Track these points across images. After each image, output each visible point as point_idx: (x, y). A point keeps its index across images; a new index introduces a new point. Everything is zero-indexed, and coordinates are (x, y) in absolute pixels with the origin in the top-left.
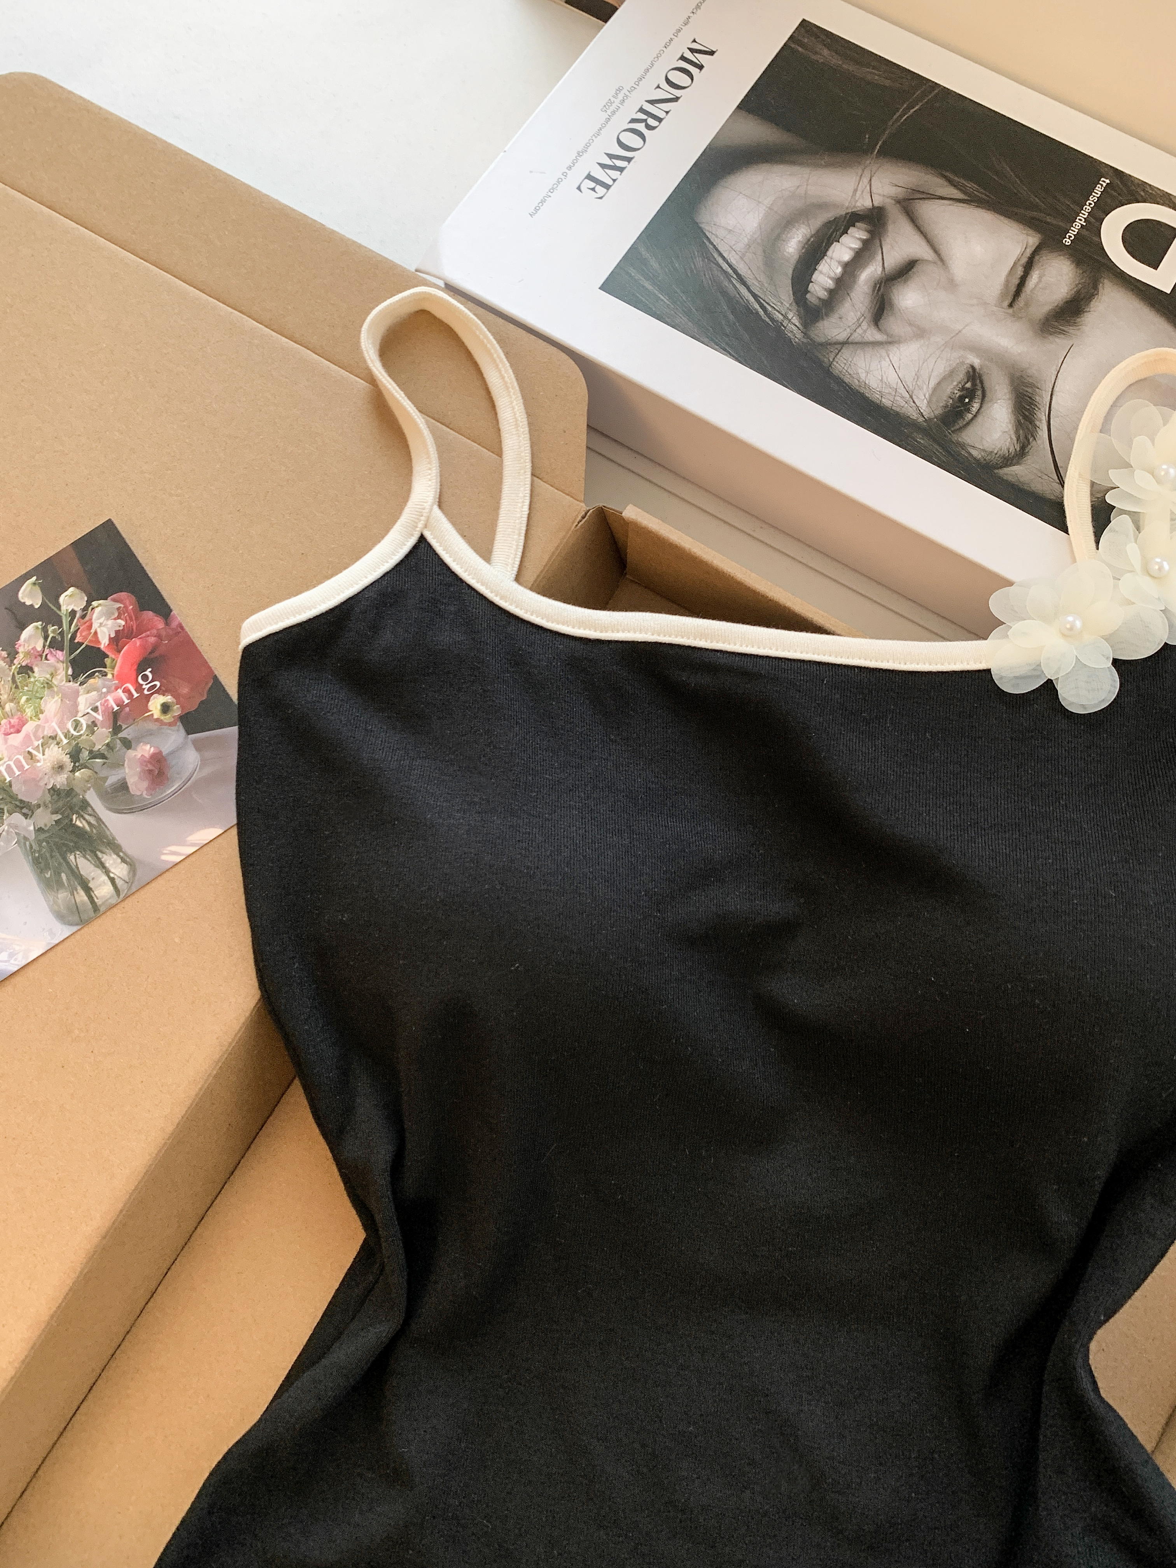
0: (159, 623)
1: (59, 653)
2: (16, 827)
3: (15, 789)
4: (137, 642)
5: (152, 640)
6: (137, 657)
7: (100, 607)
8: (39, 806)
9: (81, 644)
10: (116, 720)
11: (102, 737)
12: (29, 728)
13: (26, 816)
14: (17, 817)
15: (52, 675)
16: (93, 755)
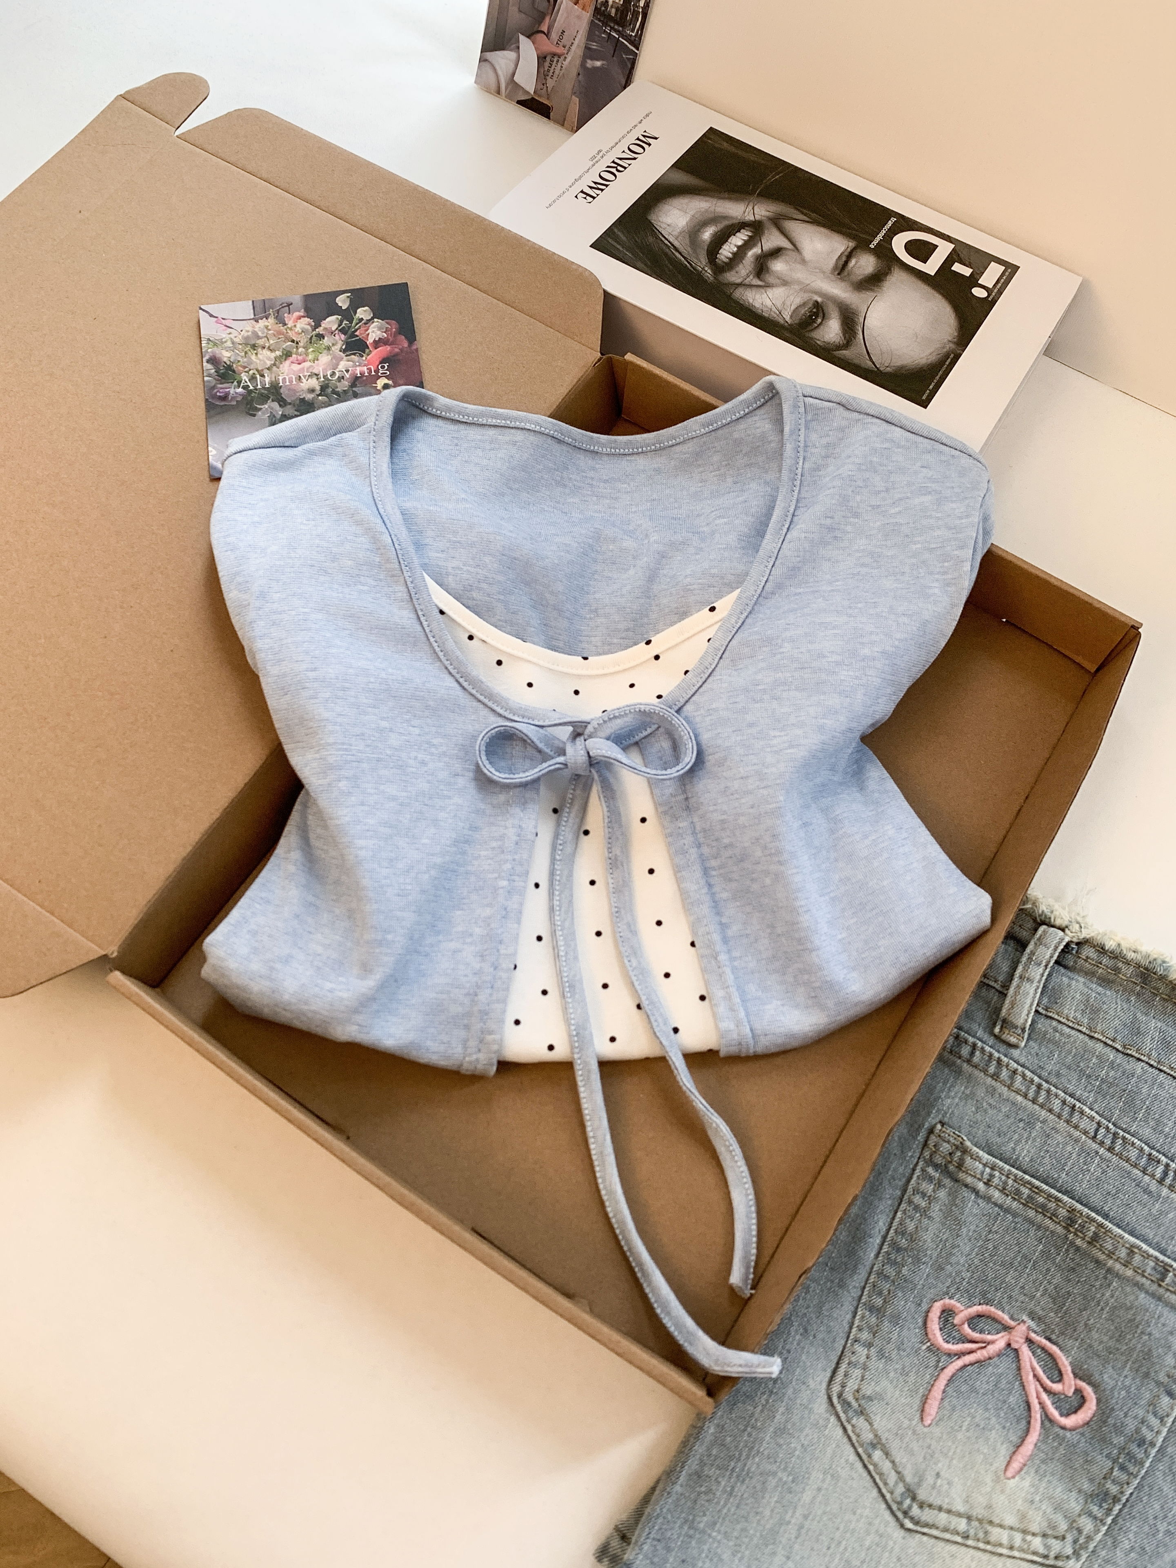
0: (406, 345)
1: (343, 337)
2: (272, 409)
3: (282, 391)
4: (389, 348)
5: (397, 350)
6: (384, 355)
7: (377, 322)
8: (290, 404)
9: (357, 336)
10: (356, 380)
11: (344, 385)
12: (306, 364)
13: (280, 406)
14: (275, 405)
15: (333, 345)
16: (334, 392)
